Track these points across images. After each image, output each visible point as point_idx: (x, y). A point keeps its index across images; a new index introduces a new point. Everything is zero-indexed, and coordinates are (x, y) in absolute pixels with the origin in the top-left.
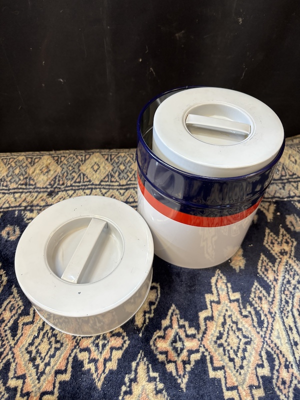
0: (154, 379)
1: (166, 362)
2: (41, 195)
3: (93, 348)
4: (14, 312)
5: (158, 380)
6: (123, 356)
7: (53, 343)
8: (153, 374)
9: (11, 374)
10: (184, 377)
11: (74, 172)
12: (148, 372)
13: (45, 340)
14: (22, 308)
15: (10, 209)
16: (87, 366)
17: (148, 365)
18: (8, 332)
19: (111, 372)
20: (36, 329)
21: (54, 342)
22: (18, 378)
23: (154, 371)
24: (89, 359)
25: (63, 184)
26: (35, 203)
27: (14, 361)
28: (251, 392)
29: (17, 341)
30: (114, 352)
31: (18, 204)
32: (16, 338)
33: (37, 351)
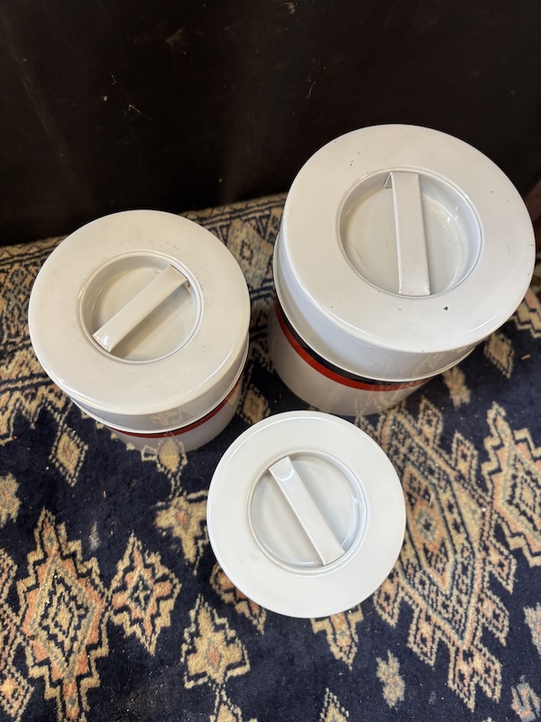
0: (222, 627)
1: (234, 602)
3: (132, 605)
4: (4, 576)
5: (227, 626)
6: (176, 606)
7: (74, 609)
8: (219, 621)
9: (29, 662)
10: (260, 616)
12: (213, 619)
13: (63, 606)
14: (15, 568)
16: (129, 631)
17: (211, 611)
18: (6, 606)
19: (164, 630)
20: (45, 594)
21: (74, 607)
22: (41, 664)
23: (220, 617)
24: (130, 620)
27: (28, 644)
28: (346, 618)
29: (23, 616)
30: (162, 604)
32: (21, 613)
33: (56, 625)
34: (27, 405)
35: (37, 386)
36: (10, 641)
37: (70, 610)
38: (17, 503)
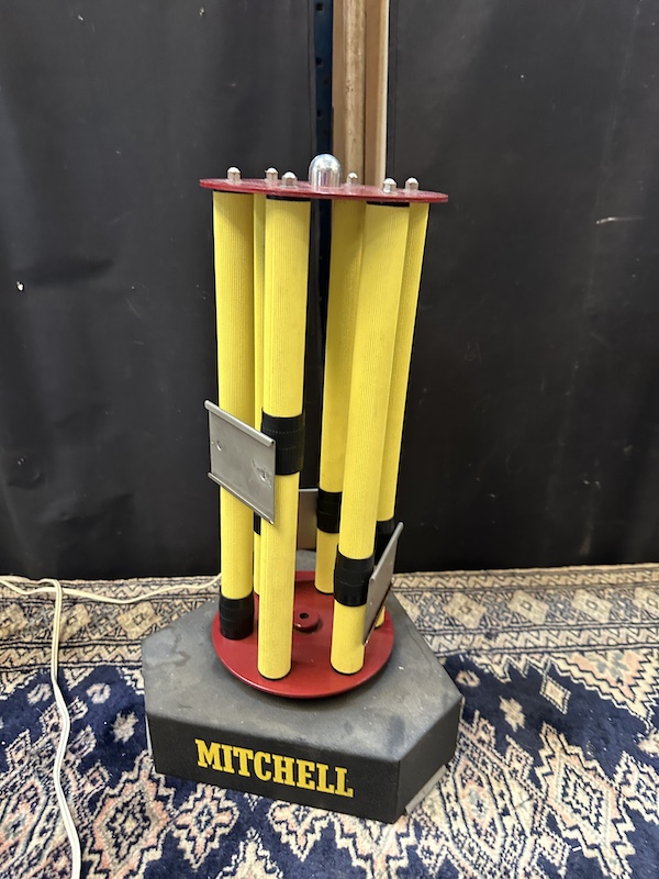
2: (477, 638)
3: (642, 798)
4: (523, 762)
9: (561, 826)
11: (504, 611)
13: (579, 789)
14: (532, 759)
15: (452, 653)
16: (648, 818)
18: (529, 782)
20: (561, 779)
21: (590, 791)
22: (571, 829)
24: (644, 809)
25: (498, 625)
26: (476, 645)
27: (556, 814)
29: (547, 792)
31: (456, 647)
32: (544, 790)
33: (578, 802)
34: (516, 663)
37: (588, 794)
38: (522, 716)
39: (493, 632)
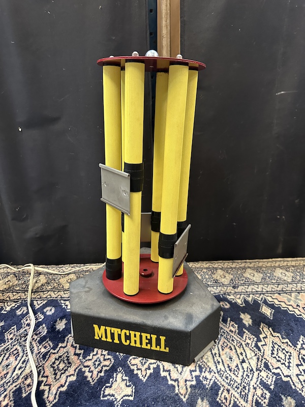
2: (229, 288)
4: (252, 340)
9: (271, 367)
11: (241, 277)
14: (256, 339)
15: (217, 294)
18: (255, 348)
20: (270, 347)
22: (276, 369)
25: (239, 283)
26: (228, 291)
27: (269, 362)
29: (264, 353)
31: (219, 292)
32: (262, 352)
33: (279, 357)
34: (248, 298)
35: (249, 294)
36: (260, 360)
37: (284, 353)
38: (251, 320)
39: (236, 286)
